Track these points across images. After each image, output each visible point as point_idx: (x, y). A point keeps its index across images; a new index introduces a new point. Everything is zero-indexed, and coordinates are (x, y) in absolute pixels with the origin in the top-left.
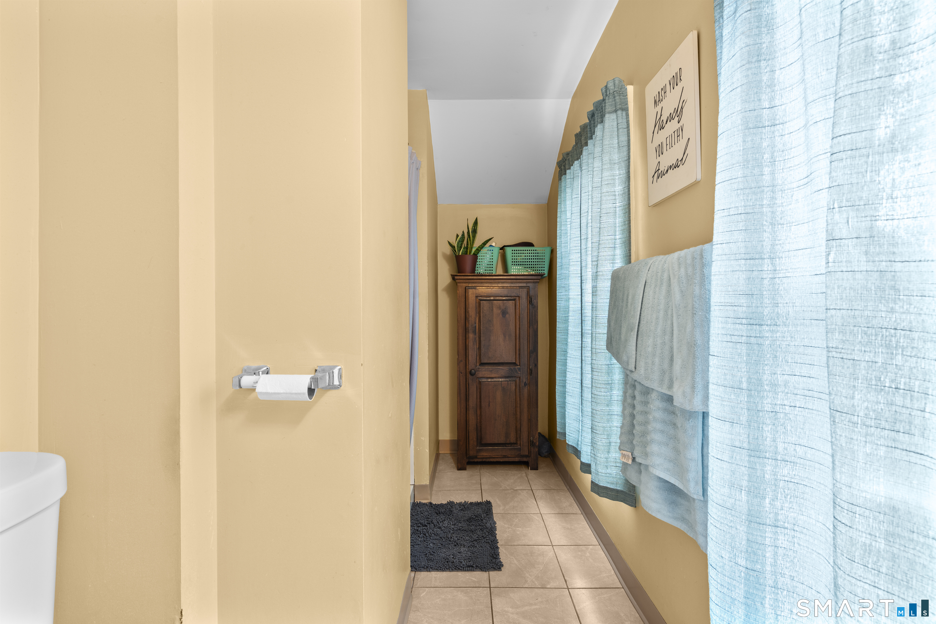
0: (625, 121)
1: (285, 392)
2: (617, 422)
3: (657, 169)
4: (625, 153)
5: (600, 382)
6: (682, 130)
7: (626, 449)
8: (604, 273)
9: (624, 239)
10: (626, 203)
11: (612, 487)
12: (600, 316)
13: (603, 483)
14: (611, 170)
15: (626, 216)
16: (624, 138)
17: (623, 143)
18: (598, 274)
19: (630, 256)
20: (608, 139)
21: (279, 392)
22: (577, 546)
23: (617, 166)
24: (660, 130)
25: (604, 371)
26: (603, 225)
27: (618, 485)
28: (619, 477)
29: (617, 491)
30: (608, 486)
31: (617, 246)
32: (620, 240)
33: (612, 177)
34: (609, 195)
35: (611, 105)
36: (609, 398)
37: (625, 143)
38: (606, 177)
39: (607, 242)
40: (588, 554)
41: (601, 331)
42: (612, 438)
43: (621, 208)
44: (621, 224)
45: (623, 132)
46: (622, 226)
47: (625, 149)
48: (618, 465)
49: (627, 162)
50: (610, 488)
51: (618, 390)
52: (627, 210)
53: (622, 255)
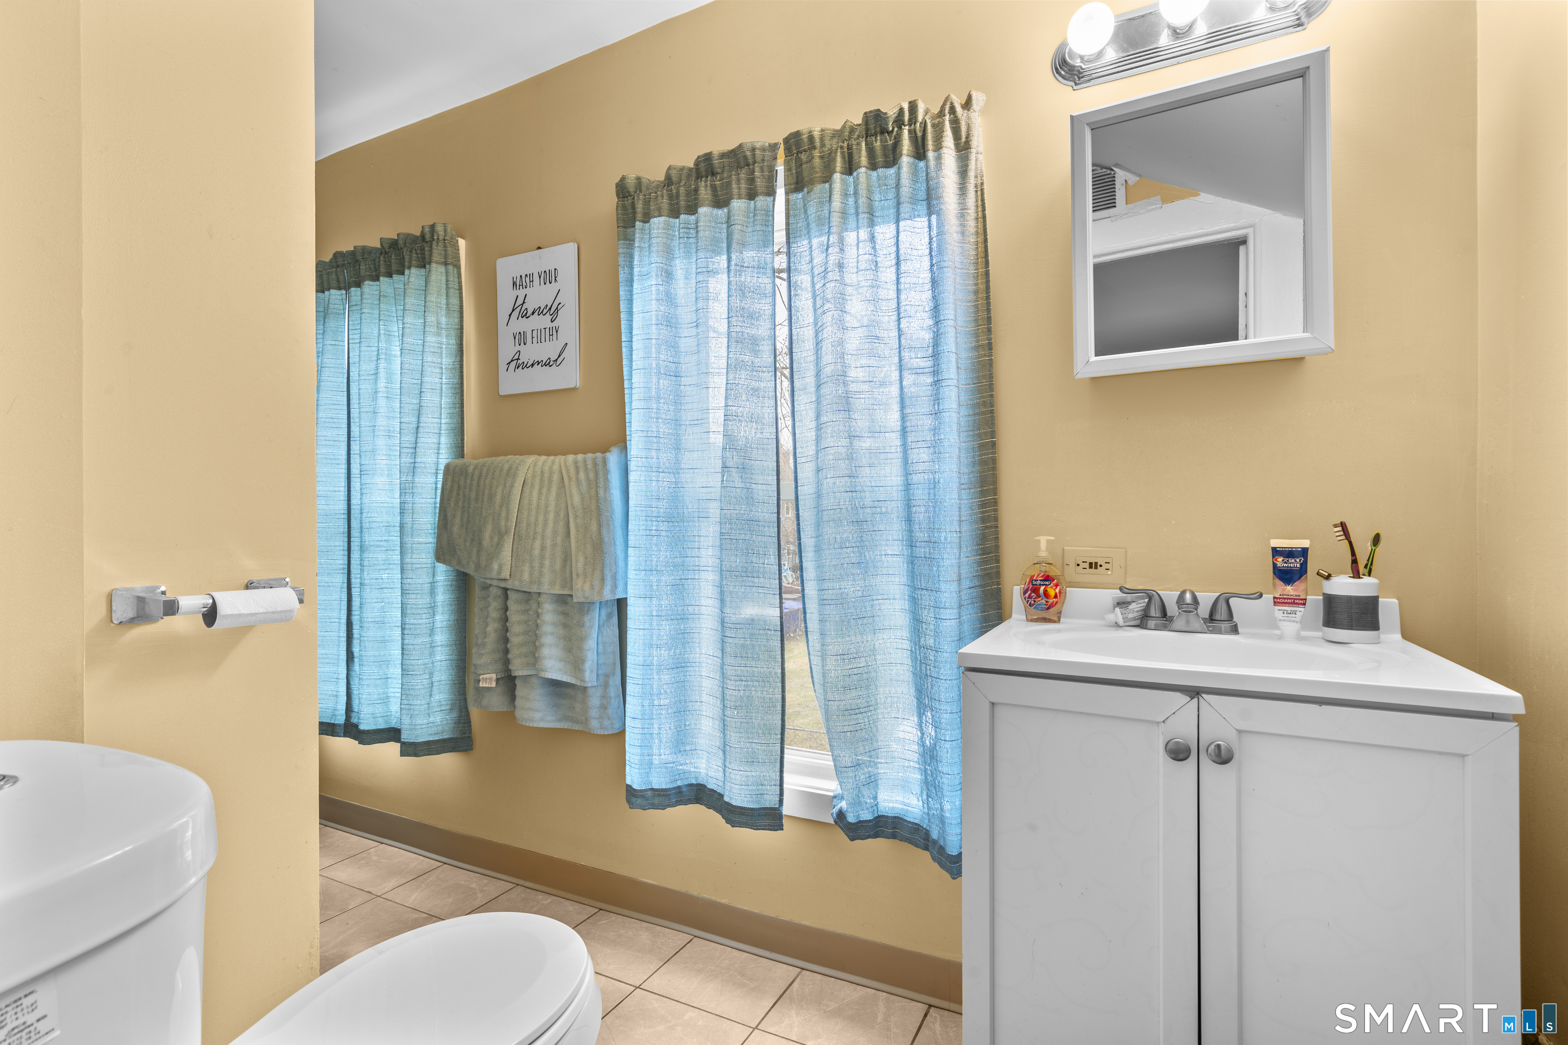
0: (456, 280)
1: (266, 611)
2: (440, 655)
3: (516, 357)
4: (457, 320)
5: (420, 606)
6: (557, 332)
7: (489, 671)
8: (427, 465)
9: (453, 426)
10: (456, 380)
11: (436, 738)
12: (421, 520)
13: (423, 737)
14: (438, 336)
15: (457, 397)
16: (455, 301)
17: (454, 307)
18: (417, 465)
19: (463, 447)
20: (435, 296)
21: (257, 612)
22: (352, 858)
23: (444, 332)
24: (522, 317)
25: (426, 591)
26: (427, 403)
27: (445, 733)
28: (445, 722)
29: (444, 741)
30: (431, 739)
31: (442, 432)
32: (447, 425)
33: (439, 345)
34: (435, 367)
35: (440, 254)
36: (432, 625)
37: (457, 308)
38: (432, 343)
39: (432, 425)
40: (375, 858)
41: (421, 540)
42: (434, 676)
43: (448, 386)
44: (448, 406)
45: (454, 293)
46: (450, 408)
47: (456, 315)
48: (443, 709)
49: (459, 331)
50: (433, 741)
51: (442, 614)
52: (459, 391)
53: (449, 445)
